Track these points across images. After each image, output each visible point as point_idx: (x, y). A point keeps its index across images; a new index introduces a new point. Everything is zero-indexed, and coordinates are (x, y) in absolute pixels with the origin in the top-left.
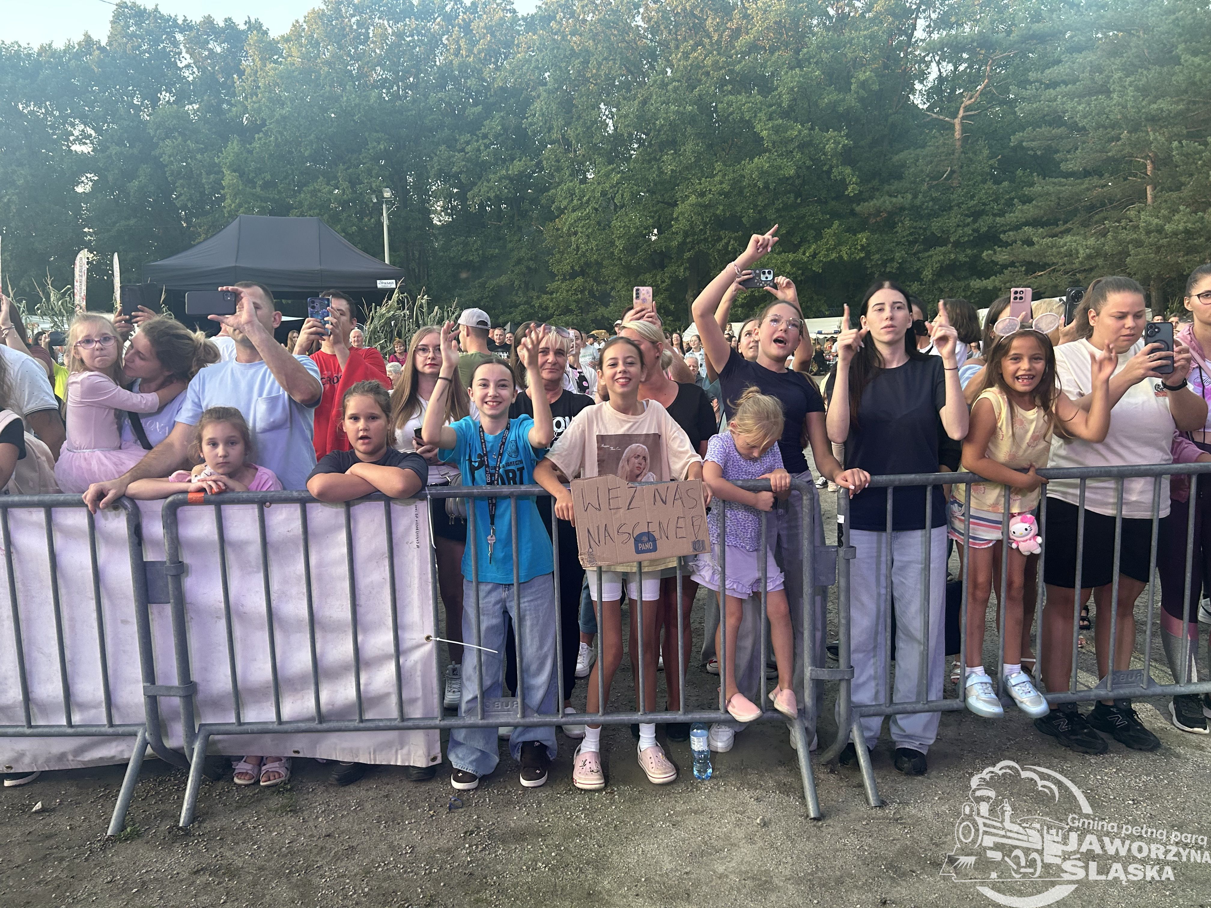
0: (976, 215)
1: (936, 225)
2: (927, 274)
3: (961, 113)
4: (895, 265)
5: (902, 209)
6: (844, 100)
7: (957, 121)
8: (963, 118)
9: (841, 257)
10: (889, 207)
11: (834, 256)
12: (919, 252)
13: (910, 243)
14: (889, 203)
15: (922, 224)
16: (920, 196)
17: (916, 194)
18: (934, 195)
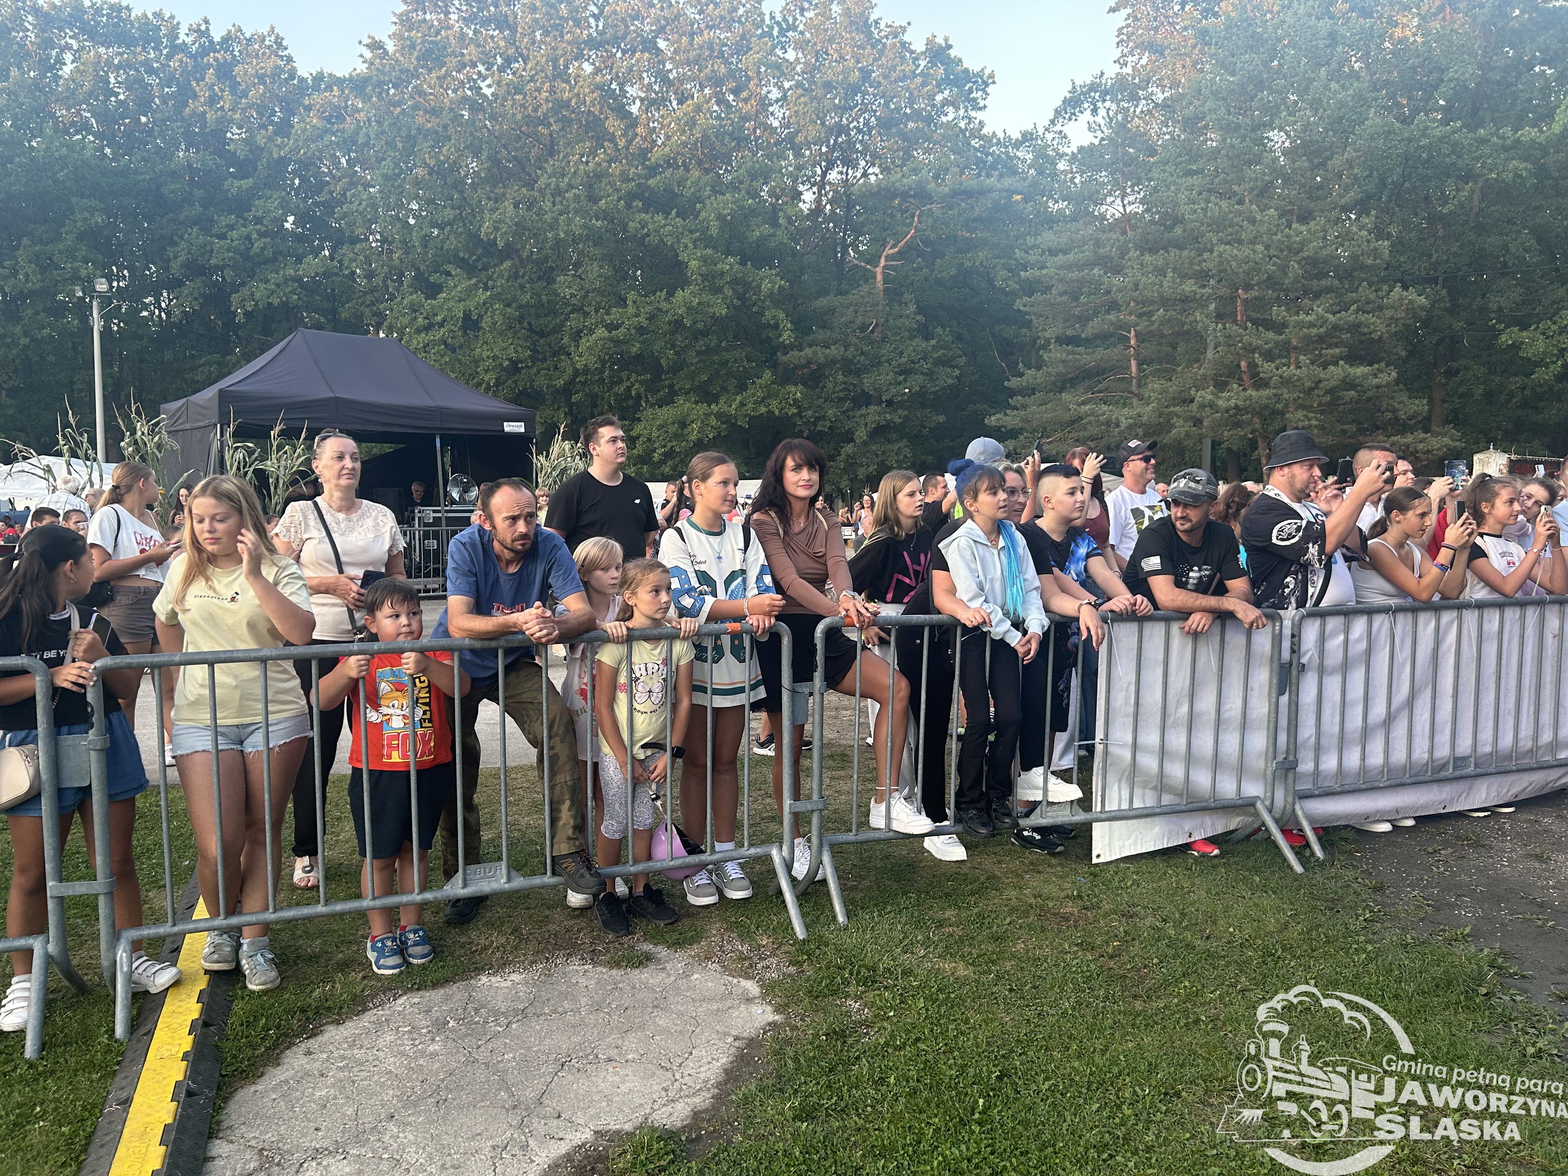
0: (906, 372)
1: (868, 382)
2: (861, 434)
3: (883, 262)
4: (828, 424)
5: (834, 362)
6: (773, 235)
7: (879, 270)
8: (885, 267)
9: (771, 412)
10: (822, 360)
11: (763, 410)
12: (848, 410)
13: (840, 400)
14: (821, 354)
15: (852, 379)
16: (852, 349)
17: (847, 346)
18: (865, 349)
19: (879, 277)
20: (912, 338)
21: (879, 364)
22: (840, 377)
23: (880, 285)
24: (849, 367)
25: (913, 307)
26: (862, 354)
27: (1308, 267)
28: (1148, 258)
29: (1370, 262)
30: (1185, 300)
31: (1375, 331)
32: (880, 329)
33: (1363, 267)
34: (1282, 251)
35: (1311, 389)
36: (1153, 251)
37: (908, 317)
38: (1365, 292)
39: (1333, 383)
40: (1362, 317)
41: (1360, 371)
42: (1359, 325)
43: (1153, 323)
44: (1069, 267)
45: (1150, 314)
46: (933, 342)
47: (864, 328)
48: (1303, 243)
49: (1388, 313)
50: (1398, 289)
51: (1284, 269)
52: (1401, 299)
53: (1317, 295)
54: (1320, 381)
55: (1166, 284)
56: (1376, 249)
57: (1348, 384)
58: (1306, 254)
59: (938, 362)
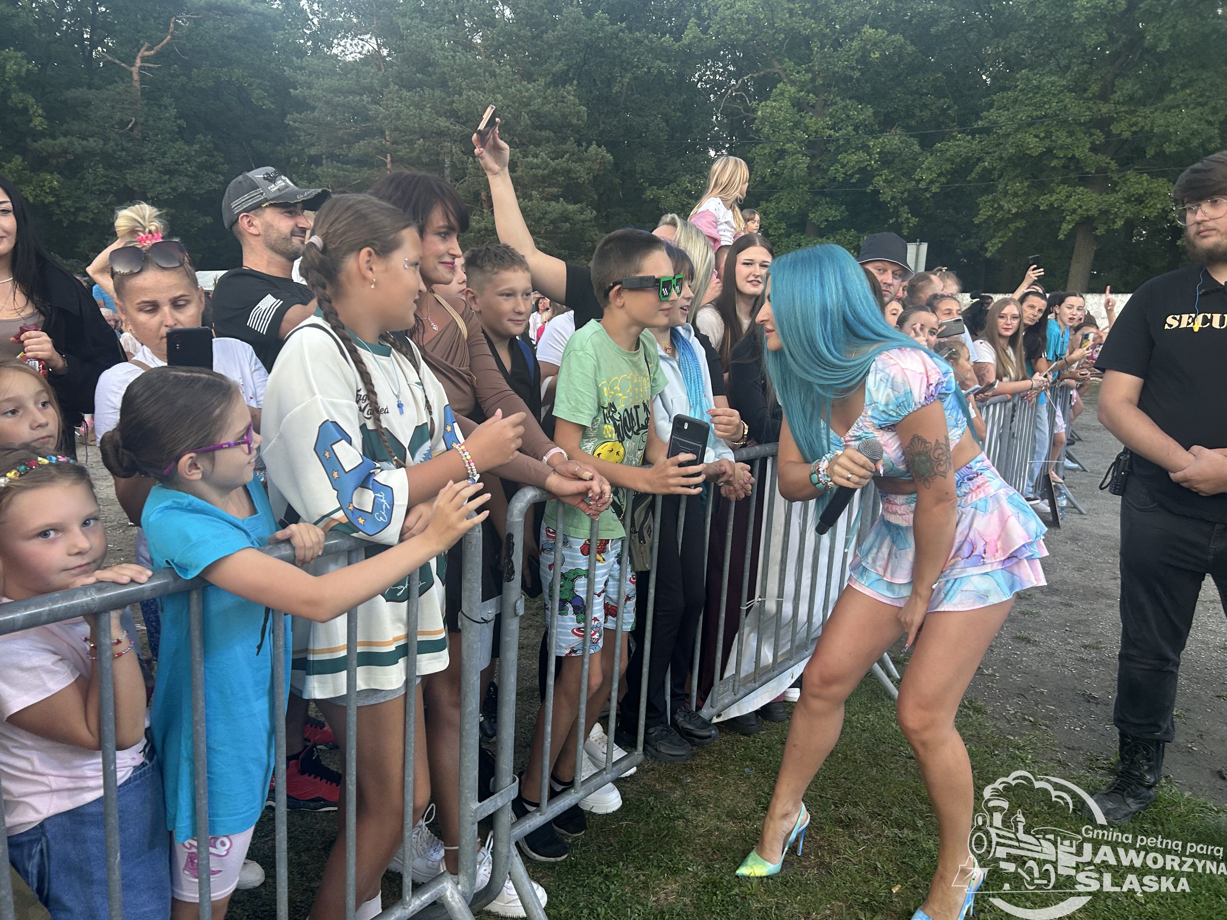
1: (131, 178)
3: (138, 62)
5: (93, 154)
7: (135, 70)
8: (141, 68)
10: (79, 150)
12: (112, 204)
13: (101, 192)
14: (78, 145)
15: (111, 173)
16: (112, 143)
17: (106, 140)
18: (125, 145)
19: (136, 77)
20: (174, 140)
21: (142, 161)
22: (101, 170)
23: (137, 84)
24: (108, 160)
25: (173, 111)
26: (123, 149)
27: (533, 119)
28: (405, 93)
29: (575, 121)
30: (441, 134)
31: (580, 177)
32: (140, 127)
33: (570, 125)
34: (514, 102)
35: (540, 219)
36: (409, 89)
37: (168, 119)
38: (570, 145)
39: (554, 216)
40: (573, 165)
41: (571, 207)
42: (569, 171)
43: (413, 150)
44: (335, 91)
45: (411, 142)
46: (196, 147)
47: (123, 124)
48: (531, 98)
49: (588, 164)
50: (594, 146)
51: (517, 118)
52: (597, 154)
53: (538, 144)
54: (546, 213)
55: (425, 118)
56: (579, 112)
57: (565, 218)
58: (532, 108)
59: (202, 167)
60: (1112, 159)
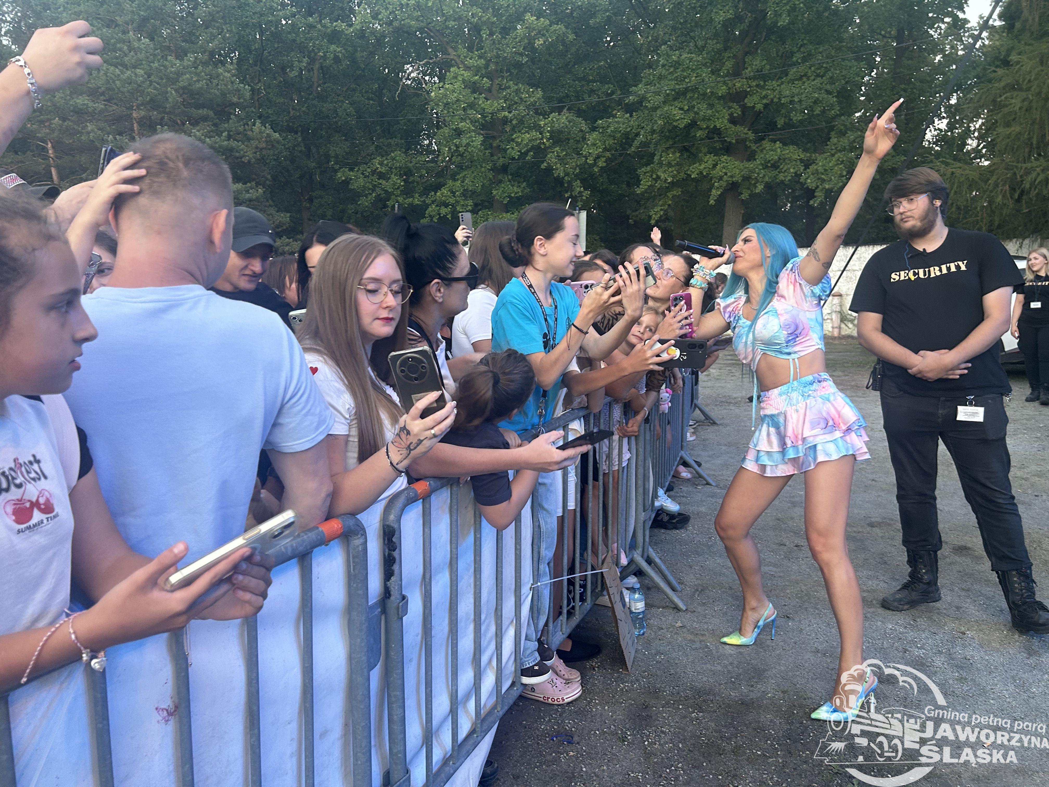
34: (160, 78)
40: (233, 144)
51: (164, 94)
52: (261, 132)
56: (239, 91)
60: (749, 130)
